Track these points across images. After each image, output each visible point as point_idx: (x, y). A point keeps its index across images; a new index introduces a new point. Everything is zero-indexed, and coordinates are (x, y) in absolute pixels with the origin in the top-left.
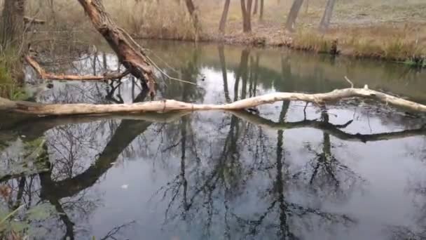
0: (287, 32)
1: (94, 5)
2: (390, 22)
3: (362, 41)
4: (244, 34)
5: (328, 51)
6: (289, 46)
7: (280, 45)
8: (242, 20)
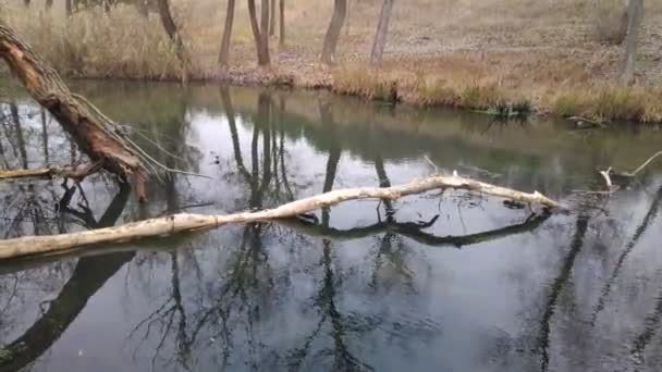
0: (324, 66)
1: (29, 61)
2: (461, 51)
3: (431, 81)
4: (260, 70)
5: (386, 97)
6: (329, 88)
7: (317, 87)
8: (255, 45)
